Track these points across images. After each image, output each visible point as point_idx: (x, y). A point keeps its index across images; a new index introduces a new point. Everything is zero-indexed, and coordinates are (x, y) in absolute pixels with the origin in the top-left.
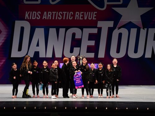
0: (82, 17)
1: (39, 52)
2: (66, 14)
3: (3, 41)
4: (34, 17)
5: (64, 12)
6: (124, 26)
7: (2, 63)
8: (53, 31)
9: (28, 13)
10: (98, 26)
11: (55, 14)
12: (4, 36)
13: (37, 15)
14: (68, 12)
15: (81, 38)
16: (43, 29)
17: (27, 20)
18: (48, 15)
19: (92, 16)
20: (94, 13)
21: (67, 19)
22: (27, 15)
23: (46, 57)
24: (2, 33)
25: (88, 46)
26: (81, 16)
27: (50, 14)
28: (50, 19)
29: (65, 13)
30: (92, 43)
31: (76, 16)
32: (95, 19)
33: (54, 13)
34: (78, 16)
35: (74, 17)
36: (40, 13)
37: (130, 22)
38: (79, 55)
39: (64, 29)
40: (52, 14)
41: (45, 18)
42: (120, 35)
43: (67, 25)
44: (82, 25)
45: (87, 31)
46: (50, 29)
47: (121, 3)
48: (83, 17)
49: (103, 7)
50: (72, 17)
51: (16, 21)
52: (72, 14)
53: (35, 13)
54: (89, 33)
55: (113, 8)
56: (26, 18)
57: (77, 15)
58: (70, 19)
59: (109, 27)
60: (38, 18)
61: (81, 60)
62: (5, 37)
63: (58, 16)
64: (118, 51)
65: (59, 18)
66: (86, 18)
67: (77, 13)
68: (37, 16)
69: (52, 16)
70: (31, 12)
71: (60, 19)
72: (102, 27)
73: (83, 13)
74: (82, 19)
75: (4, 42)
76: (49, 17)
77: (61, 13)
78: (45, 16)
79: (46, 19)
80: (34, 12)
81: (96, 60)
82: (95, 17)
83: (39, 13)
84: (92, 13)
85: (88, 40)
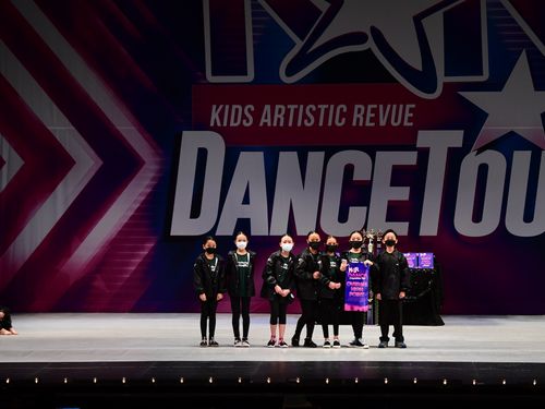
0: (372, 120)
1: (248, 220)
2: (327, 111)
3: (149, 190)
4: (236, 121)
5: (320, 106)
6: (493, 145)
7: (146, 253)
8: (288, 160)
9: (219, 110)
10: (419, 144)
11: (296, 111)
12: (152, 175)
13: (243, 113)
14: (332, 107)
15: (369, 179)
16: (262, 153)
17: (215, 129)
18: (276, 116)
19: (402, 116)
20: (408, 106)
21: (330, 124)
22: (215, 116)
23: (271, 234)
24: (145, 166)
25: (389, 202)
26: (369, 115)
27: (280, 112)
28: (281, 124)
29: (323, 107)
30: (403, 194)
31: (356, 115)
32: (411, 124)
33: (292, 107)
34: (362, 115)
35: (349, 120)
36: (253, 109)
37: (512, 133)
38: (365, 227)
39: (323, 153)
40: (288, 111)
41: (265, 124)
42: (483, 170)
43: (331, 142)
44: (372, 142)
45: (388, 160)
46: (282, 154)
47: (485, 77)
48: (375, 119)
49: (432, 90)
50: (344, 119)
51: (184, 132)
52: (345, 110)
53: (237, 110)
54: (393, 166)
55: (461, 93)
56: (212, 124)
57: (359, 112)
58: (337, 123)
59: (449, 149)
60: (248, 121)
61: (370, 245)
62: (153, 179)
63: (305, 116)
64: (477, 217)
65: (306, 121)
66: (383, 123)
67: (357, 107)
68: (244, 117)
69: (287, 116)
70: (227, 107)
71: (311, 124)
72: (429, 148)
73: (375, 106)
74: (373, 124)
75: (151, 193)
76: (279, 119)
77: (311, 109)
78: (266, 118)
79: (269, 125)
80: (234, 107)
81: (413, 242)
82: (410, 120)
83: (249, 110)
84: (401, 106)
85: (392, 185)
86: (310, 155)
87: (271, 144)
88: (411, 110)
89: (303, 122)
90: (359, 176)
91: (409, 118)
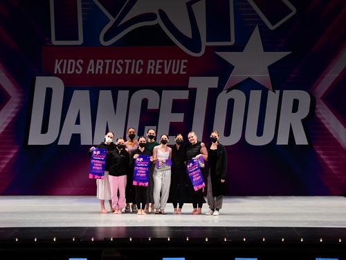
0: (159, 70)
2: (131, 64)
3: (14, 115)
4: (71, 70)
5: (126, 61)
6: (237, 87)
7: (12, 156)
8: (105, 96)
9: (60, 63)
10: (191, 85)
11: (111, 64)
12: (15, 105)
13: (76, 65)
14: (134, 61)
15: (158, 108)
16: (88, 91)
17: (58, 75)
18: (98, 67)
19: (179, 67)
21: (132, 72)
22: (57, 67)
23: (94, 144)
24: (11, 100)
25: (171, 123)
26: (158, 66)
27: (100, 65)
28: (101, 72)
29: (128, 61)
30: (179, 118)
31: (149, 67)
32: (185, 73)
33: (108, 61)
34: (153, 67)
35: (145, 70)
36: (82, 62)
37: (249, 79)
39: (127, 92)
40: (105, 64)
41: (90, 72)
43: (133, 85)
45: (170, 96)
46: (102, 92)
47: (232, 42)
48: (162, 70)
49: (199, 51)
50: (141, 70)
51: (37, 77)
53: (72, 63)
54: (173, 100)
55: (217, 53)
56: (55, 72)
57: (151, 65)
58: (137, 72)
59: (209, 89)
60: (79, 70)
62: (16, 108)
63: (116, 67)
64: (227, 132)
65: (117, 71)
66: (167, 72)
67: (150, 61)
68: (76, 67)
69: (104, 67)
70: (65, 61)
71: (120, 73)
72: (196, 88)
73: (162, 61)
74: (160, 73)
75: (15, 117)
76: (99, 69)
77: (120, 63)
78: (91, 68)
79: (93, 72)
80: (70, 61)
82: (184, 70)
83: (80, 63)
84: (179, 61)
85: (172, 112)
86: (120, 92)
87: (94, 85)
88: (185, 64)
89: (115, 71)
90: (151, 106)
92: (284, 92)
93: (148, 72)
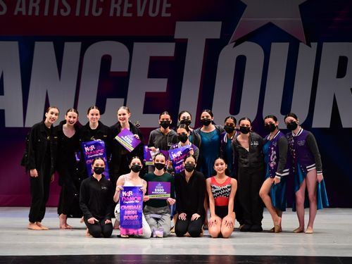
0: (129, 10)
6: (251, 37)
8: (43, 51)
10: (175, 37)
15: (127, 70)
16: (17, 43)
18: (31, 5)
19: (159, 6)
21: (87, 14)
23: (26, 126)
25: (147, 93)
26: (127, 5)
27: (35, 1)
28: (37, 13)
30: (160, 85)
31: (113, 6)
32: (169, 15)
34: (119, 6)
35: (107, 11)
37: (270, 25)
39: (78, 45)
41: (20, 13)
42: (241, 62)
44: (130, 34)
45: (146, 51)
46: (38, 45)
48: (133, 10)
50: (101, 10)
54: (151, 57)
57: (116, 2)
58: (94, 13)
59: (207, 40)
60: (2, 10)
63: (61, 6)
64: (235, 109)
65: (62, 11)
66: (140, 13)
69: (42, 5)
71: (68, 13)
72: (187, 40)
74: (130, 15)
76: (34, 8)
78: (21, 6)
79: (24, 13)
82: (168, 10)
85: (149, 77)
86: (67, 44)
88: (169, 1)
89: (59, 12)
90: (117, 66)
91: (167, 9)
92: (325, 44)
93: (111, 14)
